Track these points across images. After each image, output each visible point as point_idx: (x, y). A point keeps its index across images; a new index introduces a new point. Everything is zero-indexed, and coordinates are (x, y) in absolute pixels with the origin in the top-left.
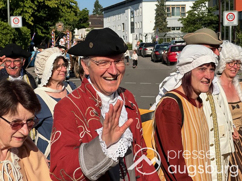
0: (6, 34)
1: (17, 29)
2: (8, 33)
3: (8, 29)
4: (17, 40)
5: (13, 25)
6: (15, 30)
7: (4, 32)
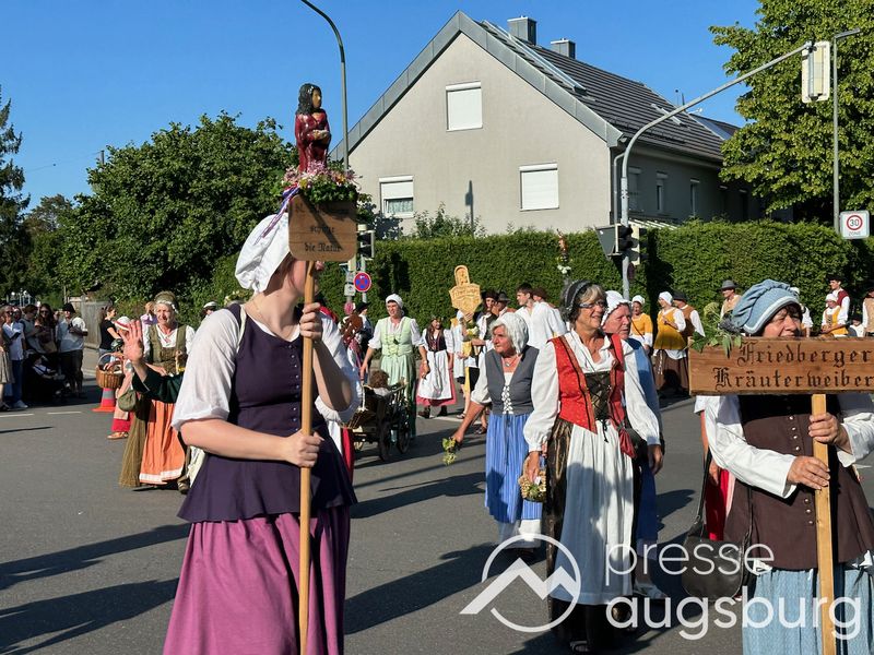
0: (829, 255)
1: (857, 243)
2: (835, 253)
3: (835, 244)
4: (855, 270)
5: (847, 234)
6: (850, 245)
7: (826, 250)
